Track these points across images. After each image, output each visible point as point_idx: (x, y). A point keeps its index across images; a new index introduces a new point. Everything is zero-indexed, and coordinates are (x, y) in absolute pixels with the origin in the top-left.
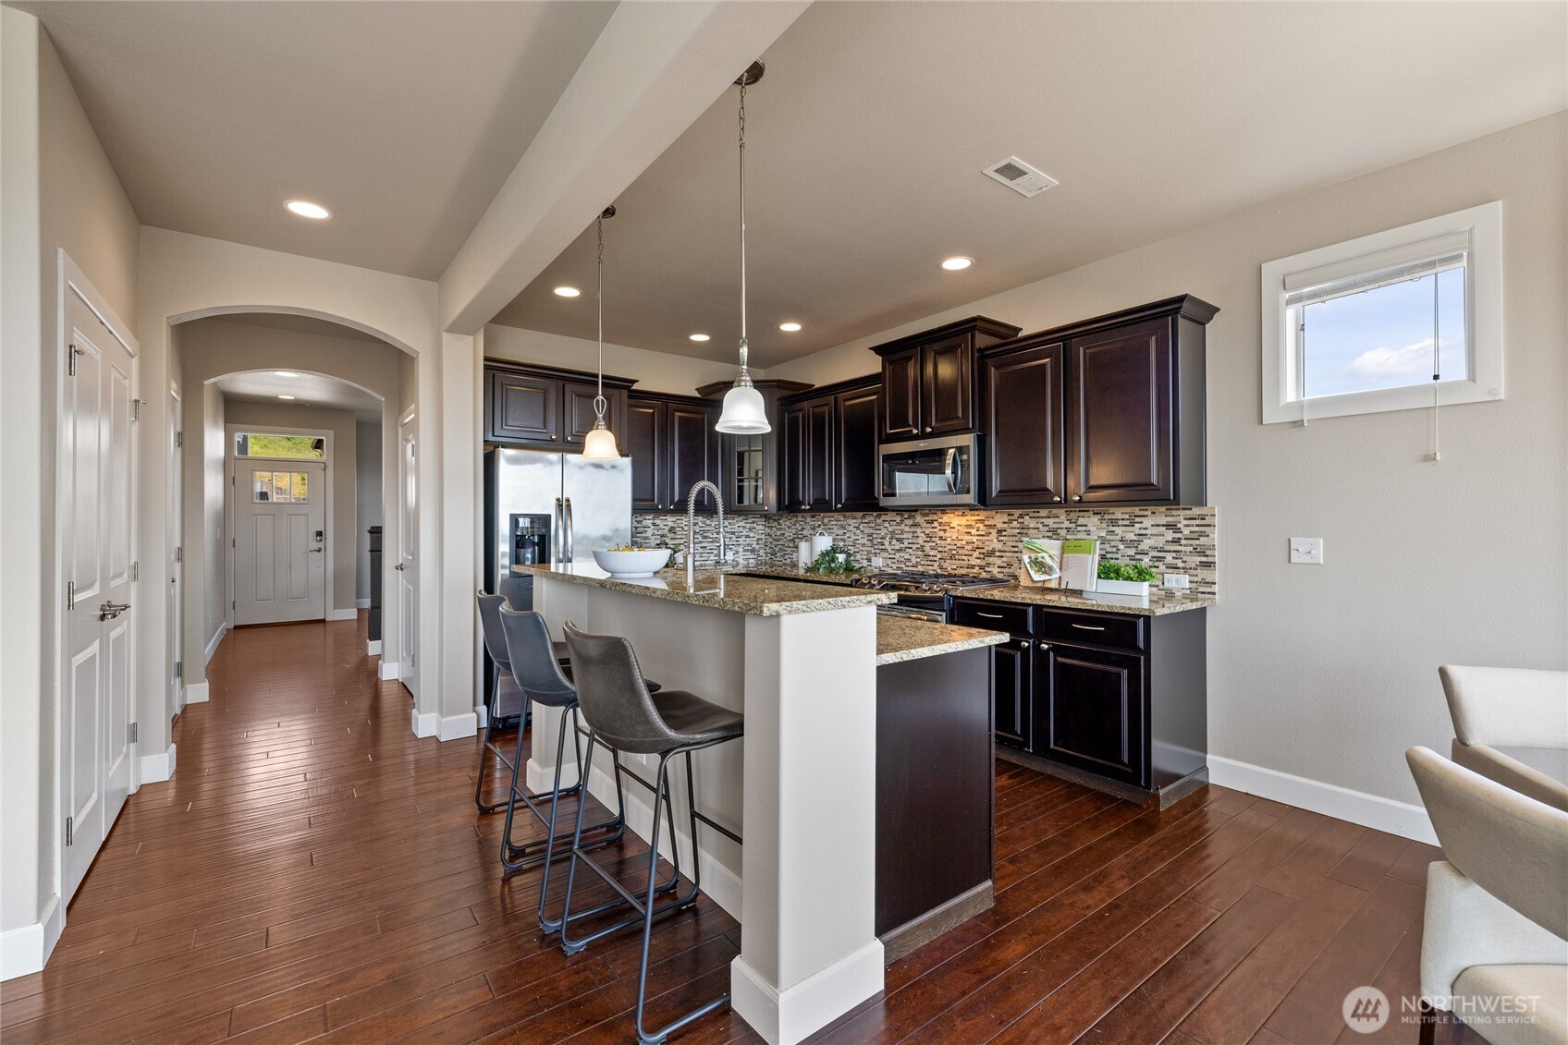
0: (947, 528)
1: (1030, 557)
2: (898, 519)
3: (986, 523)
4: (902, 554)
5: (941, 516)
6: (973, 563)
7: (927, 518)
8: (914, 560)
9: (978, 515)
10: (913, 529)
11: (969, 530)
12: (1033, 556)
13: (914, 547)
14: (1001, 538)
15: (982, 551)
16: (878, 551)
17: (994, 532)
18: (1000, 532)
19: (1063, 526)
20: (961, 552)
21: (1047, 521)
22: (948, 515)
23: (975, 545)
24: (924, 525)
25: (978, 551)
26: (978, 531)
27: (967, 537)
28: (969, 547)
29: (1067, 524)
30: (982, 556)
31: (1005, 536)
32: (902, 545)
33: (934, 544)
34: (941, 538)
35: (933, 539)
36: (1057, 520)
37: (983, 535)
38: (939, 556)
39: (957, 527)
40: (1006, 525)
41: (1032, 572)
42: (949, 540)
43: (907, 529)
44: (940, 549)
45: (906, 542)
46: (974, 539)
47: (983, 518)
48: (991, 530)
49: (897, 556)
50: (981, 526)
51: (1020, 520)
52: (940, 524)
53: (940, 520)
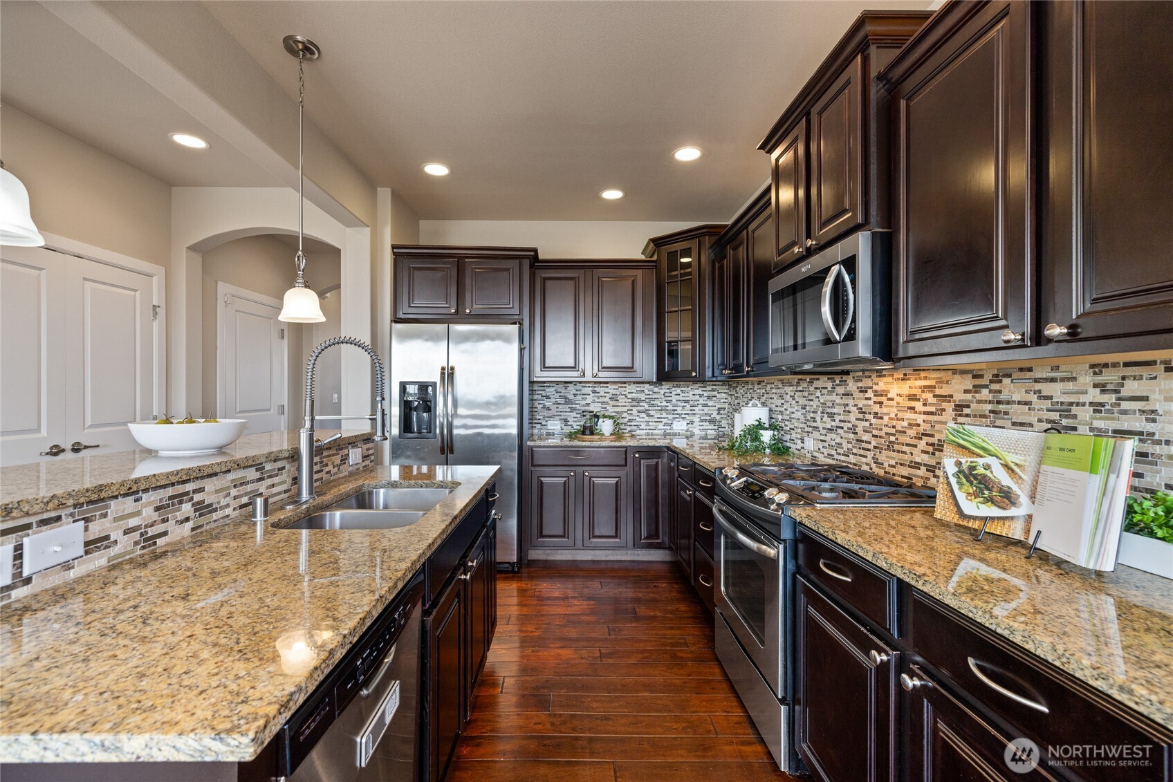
0: (883, 399)
1: (959, 464)
2: (829, 385)
3: (938, 392)
4: (834, 436)
5: (876, 380)
6: (918, 460)
7: (860, 384)
8: (846, 446)
9: (925, 378)
10: (845, 401)
11: (913, 404)
12: (966, 461)
13: (846, 426)
14: (960, 419)
15: (931, 440)
16: (810, 430)
17: (949, 407)
18: (959, 407)
19: (1083, 398)
20: (902, 439)
21: (1047, 389)
22: (885, 379)
23: (921, 429)
24: (857, 394)
25: (925, 439)
26: (925, 405)
27: (909, 415)
28: (912, 432)
29: (1094, 395)
30: (931, 449)
31: (967, 415)
32: (833, 423)
33: (867, 424)
34: (876, 415)
35: (867, 416)
36: (1070, 386)
37: (932, 413)
38: (874, 443)
39: (898, 399)
40: (969, 396)
41: (961, 496)
42: (886, 418)
43: (838, 400)
44: (875, 432)
45: (837, 418)
46: (920, 419)
47: (932, 383)
48: (944, 405)
49: (830, 436)
50: (929, 396)
51: (995, 387)
52: (877, 394)
53: (875, 388)
